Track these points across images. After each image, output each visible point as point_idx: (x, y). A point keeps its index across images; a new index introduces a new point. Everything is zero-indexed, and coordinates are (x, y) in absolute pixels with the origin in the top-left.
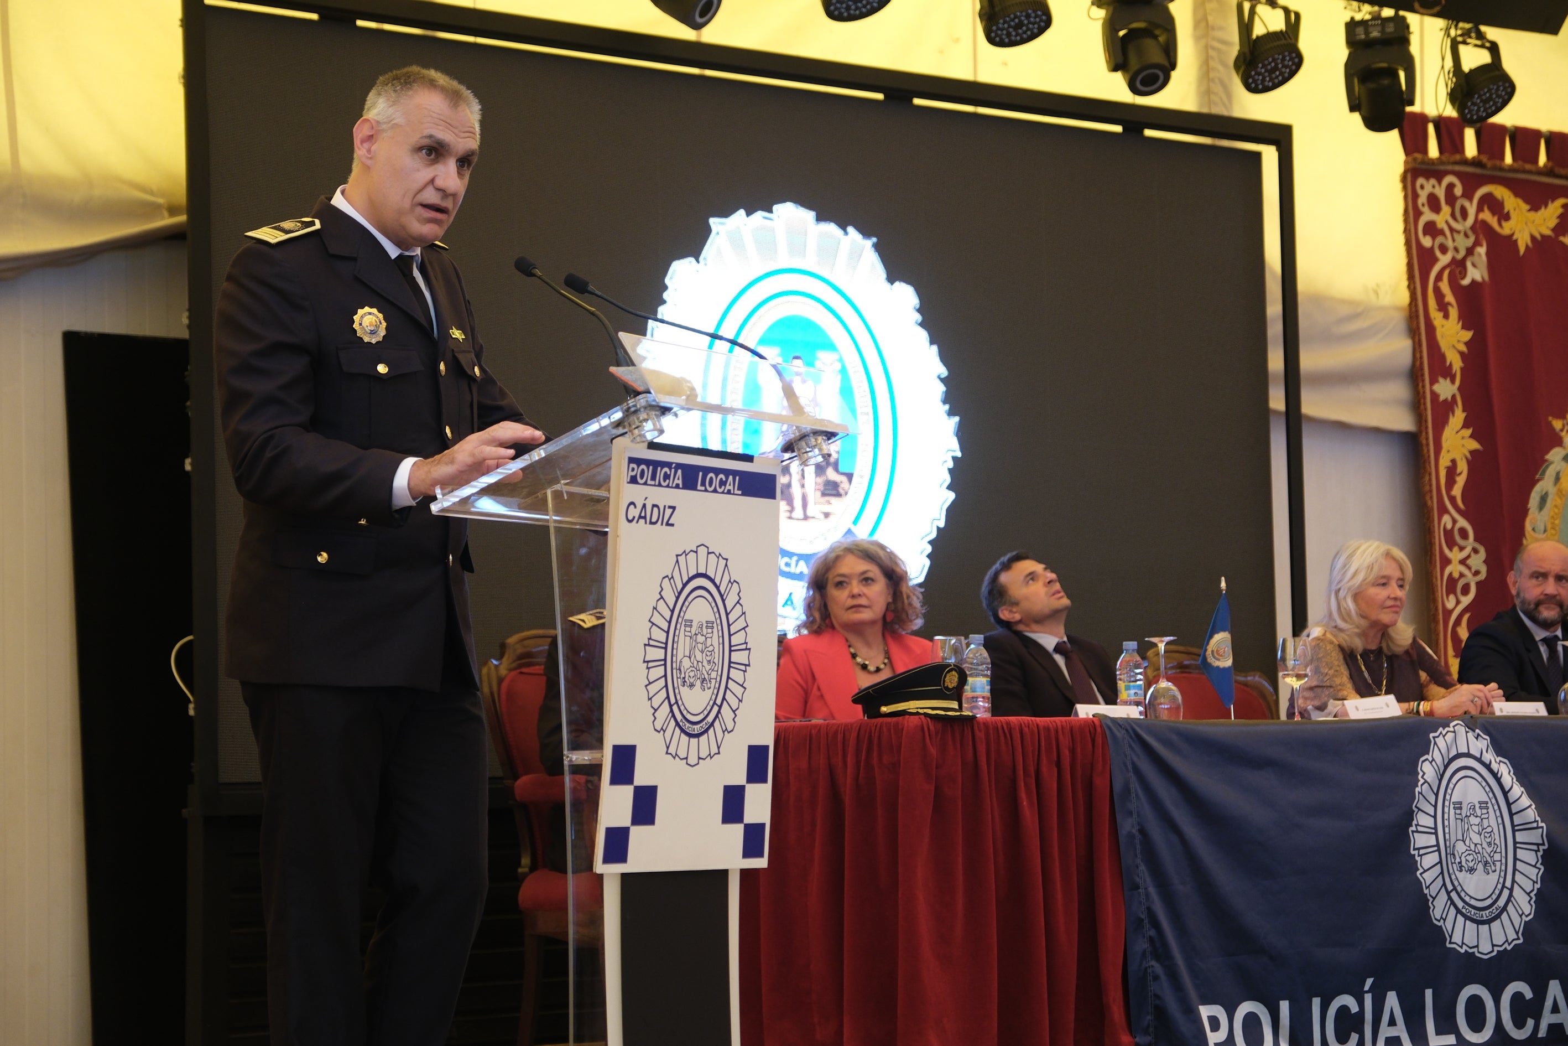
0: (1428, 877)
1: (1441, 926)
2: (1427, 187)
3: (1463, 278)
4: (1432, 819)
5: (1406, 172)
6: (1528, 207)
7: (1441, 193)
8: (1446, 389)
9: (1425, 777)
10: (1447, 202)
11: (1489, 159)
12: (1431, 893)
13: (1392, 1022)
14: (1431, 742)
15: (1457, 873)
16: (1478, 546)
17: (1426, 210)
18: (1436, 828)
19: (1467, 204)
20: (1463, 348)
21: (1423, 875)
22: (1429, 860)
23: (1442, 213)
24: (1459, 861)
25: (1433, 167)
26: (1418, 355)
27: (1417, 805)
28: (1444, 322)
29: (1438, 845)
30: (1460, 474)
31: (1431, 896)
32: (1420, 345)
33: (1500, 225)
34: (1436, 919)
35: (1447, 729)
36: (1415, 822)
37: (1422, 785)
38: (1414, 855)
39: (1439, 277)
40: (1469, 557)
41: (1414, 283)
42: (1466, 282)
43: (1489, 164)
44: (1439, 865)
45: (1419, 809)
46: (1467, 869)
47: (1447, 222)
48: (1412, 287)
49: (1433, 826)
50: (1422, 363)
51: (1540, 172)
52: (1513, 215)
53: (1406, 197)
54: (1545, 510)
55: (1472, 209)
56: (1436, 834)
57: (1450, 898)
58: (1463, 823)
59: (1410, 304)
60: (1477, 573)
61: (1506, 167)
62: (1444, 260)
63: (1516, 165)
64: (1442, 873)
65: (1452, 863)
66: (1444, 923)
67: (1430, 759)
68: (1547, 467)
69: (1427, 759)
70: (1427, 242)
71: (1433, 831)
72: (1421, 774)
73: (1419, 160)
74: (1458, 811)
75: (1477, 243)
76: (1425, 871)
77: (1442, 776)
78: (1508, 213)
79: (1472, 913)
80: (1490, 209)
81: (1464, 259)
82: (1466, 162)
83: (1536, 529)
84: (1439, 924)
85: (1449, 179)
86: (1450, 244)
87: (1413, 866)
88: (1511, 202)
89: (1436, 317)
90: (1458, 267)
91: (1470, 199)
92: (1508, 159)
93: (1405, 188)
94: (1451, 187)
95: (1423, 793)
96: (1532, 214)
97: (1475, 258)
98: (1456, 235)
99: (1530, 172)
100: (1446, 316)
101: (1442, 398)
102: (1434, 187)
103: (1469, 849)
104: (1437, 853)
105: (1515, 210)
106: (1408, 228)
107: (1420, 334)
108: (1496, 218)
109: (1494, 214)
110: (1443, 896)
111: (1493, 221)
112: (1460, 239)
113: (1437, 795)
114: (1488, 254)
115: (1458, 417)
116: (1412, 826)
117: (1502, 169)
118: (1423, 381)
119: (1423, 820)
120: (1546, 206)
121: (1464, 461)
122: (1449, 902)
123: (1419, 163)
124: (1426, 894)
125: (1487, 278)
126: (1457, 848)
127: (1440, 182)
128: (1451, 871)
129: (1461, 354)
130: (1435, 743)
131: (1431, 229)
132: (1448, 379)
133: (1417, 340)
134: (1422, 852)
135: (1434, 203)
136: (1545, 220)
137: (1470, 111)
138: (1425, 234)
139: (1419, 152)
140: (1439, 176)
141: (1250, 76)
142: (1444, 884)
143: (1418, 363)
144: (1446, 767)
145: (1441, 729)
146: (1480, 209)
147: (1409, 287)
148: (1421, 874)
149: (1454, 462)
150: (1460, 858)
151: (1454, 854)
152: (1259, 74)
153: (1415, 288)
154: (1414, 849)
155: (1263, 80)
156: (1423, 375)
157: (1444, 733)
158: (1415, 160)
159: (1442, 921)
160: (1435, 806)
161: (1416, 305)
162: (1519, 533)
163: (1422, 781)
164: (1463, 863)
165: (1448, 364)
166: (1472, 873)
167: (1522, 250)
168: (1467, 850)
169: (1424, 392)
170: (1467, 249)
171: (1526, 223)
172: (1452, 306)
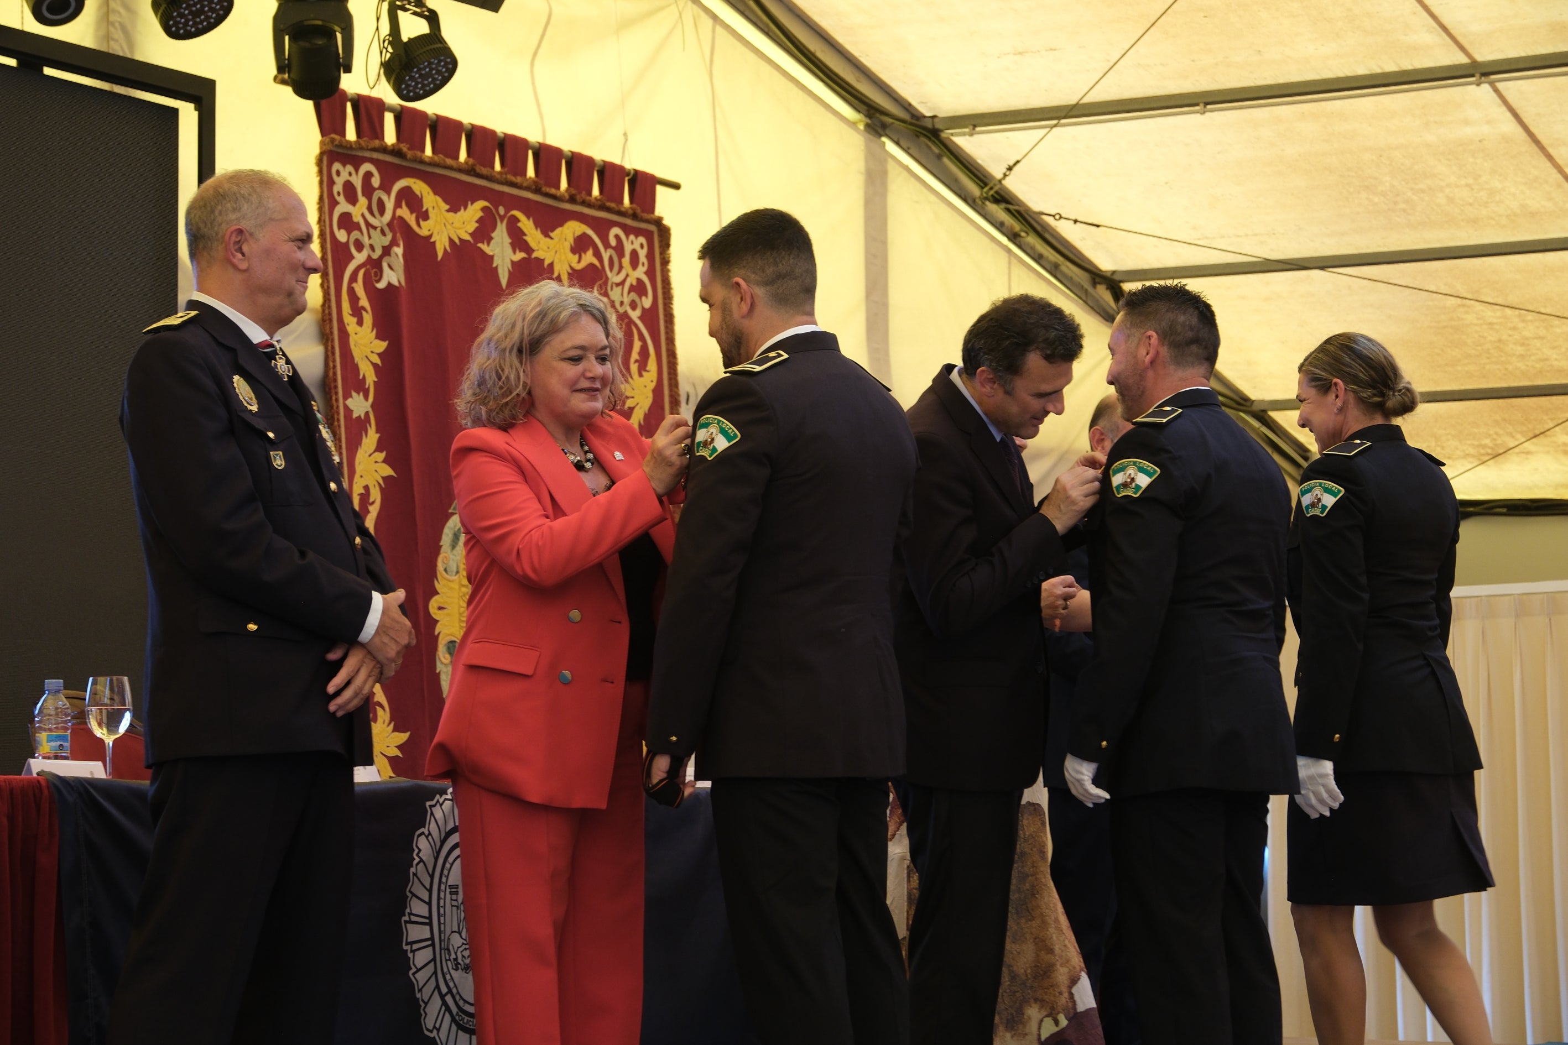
0: (421, 977)
1: (434, 1038)
2: (343, 174)
3: (378, 281)
4: (426, 907)
5: (322, 154)
6: (447, 207)
7: (357, 182)
8: (359, 405)
9: (420, 855)
10: (364, 194)
11: (409, 149)
12: (423, 998)
14: (427, 811)
15: (453, 972)
17: (341, 199)
18: (430, 918)
19: (384, 197)
20: (377, 360)
21: (416, 976)
22: (422, 957)
23: (358, 205)
24: (455, 957)
25: (350, 152)
26: (331, 364)
27: (412, 890)
28: (358, 328)
29: (432, 938)
30: (373, 503)
31: (423, 1001)
32: (333, 353)
33: (418, 224)
34: (428, 1030)
35: (444, 797)
36: (408, 910)
37: (417, 864)
38: (407, 950)
39: (353, 278)
41: (328, 282)
42: (381, 285)
43: (410, 154)
44: (433, 963)
45: (414, 895)
46: (463, 966)
47: (363, 215)
48: (326, 287)
49: (427, 915)
50: (335, 374)
51: (460, 170)
52: (432, 214)
53: (321, 183)
54: (457, 548)
55: (390, 204)
56: (430, 924)
57: (444, 1003)
58: (459, 911)
59: (323, 305)
61: (427, 160)
62: (360, 258)
63: (436, 158)
64: (435, 973)
65: (446, 960)
66: (438, 1034)
67: (427, 833)
69: (423, 833)
70: (342, 236)
71: (427, 921)
72: (416, 851)
73: (337, 143)
74: (454, 897)
75: (394, 243)
76: (418, 970)
77: (438, 853)
78: (427, 210)
79: (465, 1021)
80: (408, 205)
81: (380, 259)
82: (384, 149)
83: (448, 569)
84: (432, 1035)
85: (367, 167)
86: (366, 241)
87: (404, 963)
88: (430, 200)
89: (350, 322)
90: (374, 267)
91: (388, 193)
92: (428, 151)
93: (320, 172)
94: (368, 175)
95: (418, 875)
96: (451, 214)
97: (392, 259)
98: (372, 231)
99: (450, 168)
100: (360, 323)
101: (355, 415)
102: (350, 174)
103: (465, 942)
104: (430, 948)
105: (434, 208)
106: (323, 218)
107: (333, 341)
108: (414, 215)
109: (412, 212)
110: (436, 1002)
111: (411, 219)
112: (376, 234)
113: (432, 876)
114: (404, 255)
115: (371, 439)
116: (405, 916)
117: (422, 162)
118: (337, 393)
119: (418, 908)
120: (465, 208)
121: (377, 488)
122: (443, 1008)
123: (337, 146)
124: (419, 999)
125: (403, 283)
126: (452, 942)
127: (357, 170)
128: (445, 970)
129: (375, 365)
130: (432, 814)
131: (347, 222)
132: (361, 394)
133: (330, 348)
134: (415, 946)
135: (350, 193)
136: (464, 223)
137: (408, 86)
138: (339, 228)
139: (336, 133)
140: (356, 162)
141: (172, 18)
142: (438, 987)
143: (331, 374)
144: (443, 842)
145: (438, 796)
146: (398, 205)
147: (322, 285)
148: (414, 974)
149: (366, 488)
150: (456, 953)
151: (448, 950)
152: (181, 15)
153: (328, 287)
154: (407, 944)
155: (186, 24)
156: (336, 387)
157: (441, 801)
158: (333, 140)
159: (435, 1031)
160: (430, 891)
161: (330, 307)
162: (432, 574)
163: (417, 860)
164: (460, 961)
165: (361, 377)
166: (468, 971)
167: (440, 254)
168: (463, 944)
169: (338, 407)
170: (384, 248)
171: (445, 224)
172: (366, 311)
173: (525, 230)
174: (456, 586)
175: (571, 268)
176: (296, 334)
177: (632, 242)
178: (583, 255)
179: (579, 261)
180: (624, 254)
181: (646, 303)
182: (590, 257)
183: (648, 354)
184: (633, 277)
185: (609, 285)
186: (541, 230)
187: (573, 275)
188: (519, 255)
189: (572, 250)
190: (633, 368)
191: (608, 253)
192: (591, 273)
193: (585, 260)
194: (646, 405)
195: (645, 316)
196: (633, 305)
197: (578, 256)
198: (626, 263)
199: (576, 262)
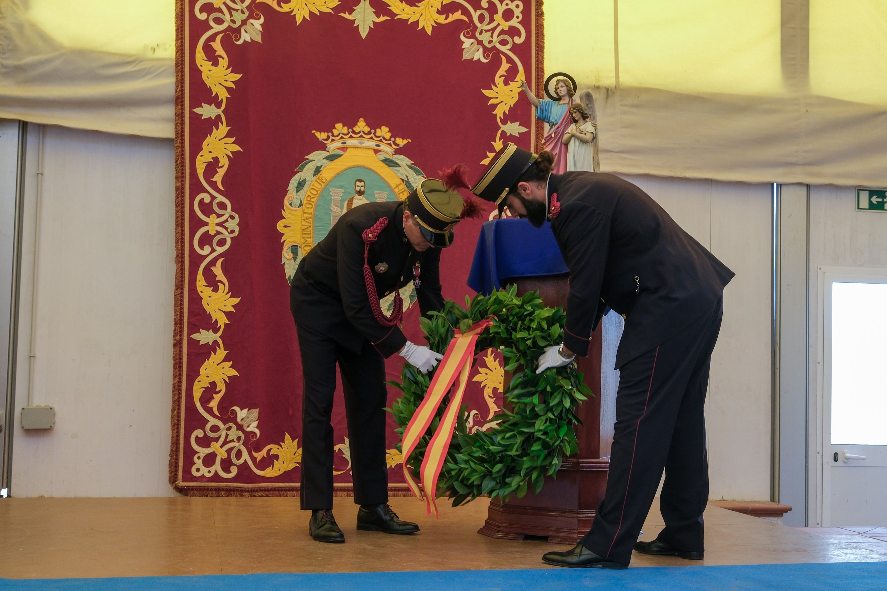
3: (237, 40)
8: (211, 111)
16: (234, 214)
20: (232, 85)
26: (180, 89)
28: (212, 68)
30: (222, 167)
32: (183, 82)
33: (279, 5)
39: (212, 38)
40: (227, 221)
41: (183, 42)
42: (239, 42)
47: (225, 4)
48: (180, 46)
50: (183, 94)
54: (302, 192)
60: (233, 232)
62: (219, 28)
68: (306, 164)
75: (253, 17)
81: (240, 27)
83: (293, 204)
86: (226, 17)
89: (204, 64)
90: (232, 32)
97: (248, 27)
98: (233, 12)
100: (216, 64)
101: (205, 117)
106: (180, 7)
107: (183, 75)
108: (275, 2)
111: (273, 4)
112: (236, 14)
114: (263, 24)
115: (222, 130)
118: (183, 105)
121: (227, 158)
125: (262, 40)
129: (228, 88)
131: (208, 8)
132: (213, 105)
136: (325, 2)
138: (201, 11)
143: (179, 94)
147: (176, 44)
149: (215, 159)
153: (183, 46)
156: (183, 101)
161: (183, 59)
165: (213, 95)
167: (299, 21)
169: (183, 113)
170: (242, 21)
171: (306, 4)
172: (223, 58)
173: (390, 3)
174: (300, 214)
175: (436, 22)
176: (155, 74)
177: (507, 5)
178: (450, 15)
179: (446, 18)
180: (496, 12)
181: (519, 40)
182: (458, 15)
183: (517, 71)
184: (505, 25)
185: (478, 31)
186: (407, 3)
187: (438, 27)
188: (382, 19)
189: (438, 12)
190: (499, 81)
191: (479, 12)
192: (458, 26)
193: (453, 17)
194: (512, 102)
195: (515, 49)
196: (504, 42)
197: (444, 16)
198: (498, 17)
199: (441, 19)
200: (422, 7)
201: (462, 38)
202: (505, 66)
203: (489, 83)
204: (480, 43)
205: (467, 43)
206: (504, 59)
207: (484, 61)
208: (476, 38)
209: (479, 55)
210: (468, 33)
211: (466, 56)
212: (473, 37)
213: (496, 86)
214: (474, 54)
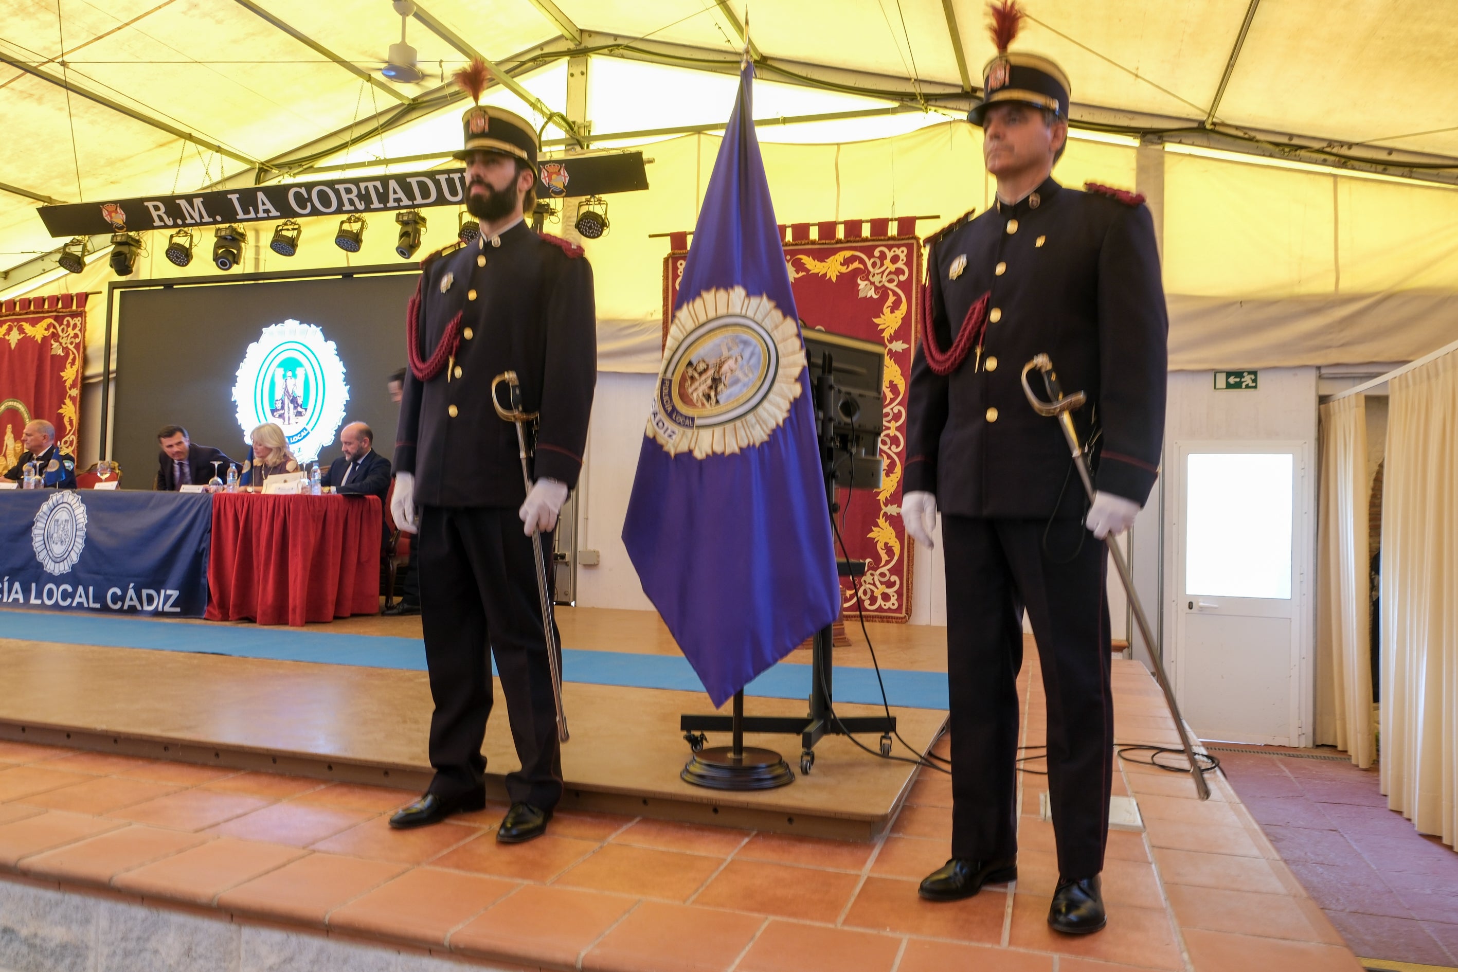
2: (684, 264)
13: (17, 592)
15: (51, 544)
21: (35, 543)
22: (39, 539)
37: (41, 512)
57: (48, 553)
77: (52, 510)
95: (42, 515)
113: (48, 516)
119: (39, 525)
134: (36, 536)
158: (674, 253)
160: (46, 521)
166: (56, 545)
173: (806, 263)
175: (839, 272)
177: (894, 251)
178: (850, 265)
179: (847, 268)
180: (886, 258)
181: (903, 278)
182: (856, 265)
183: (901, 302)
184: (892, 268)
185: (871, 275)
186: (818, 260)
187: (841, 276)
188: (801, 274)
189: (842, 264)
190: (886, 310)
191: (872, 260)
192: (856, 272)
193: (852, 267)
194: (896, 326)
195: (901, 284)
196: (891, 281)
197: (846, 267)
198: (887, 262)
199: (844, 269)
200: (830, 262)
201: (859, 281)
202: (892, 299)
203: (878, 313)
204: (872, 283)
205: (862, 284)
206: (891, 293)
207: (875, 297)
208: (870, 281)
209: (871, 293)
210: (863, 277)
211: (861, 295)
212: (867, 279)
213: (883, 314)
214: (867, 293)
